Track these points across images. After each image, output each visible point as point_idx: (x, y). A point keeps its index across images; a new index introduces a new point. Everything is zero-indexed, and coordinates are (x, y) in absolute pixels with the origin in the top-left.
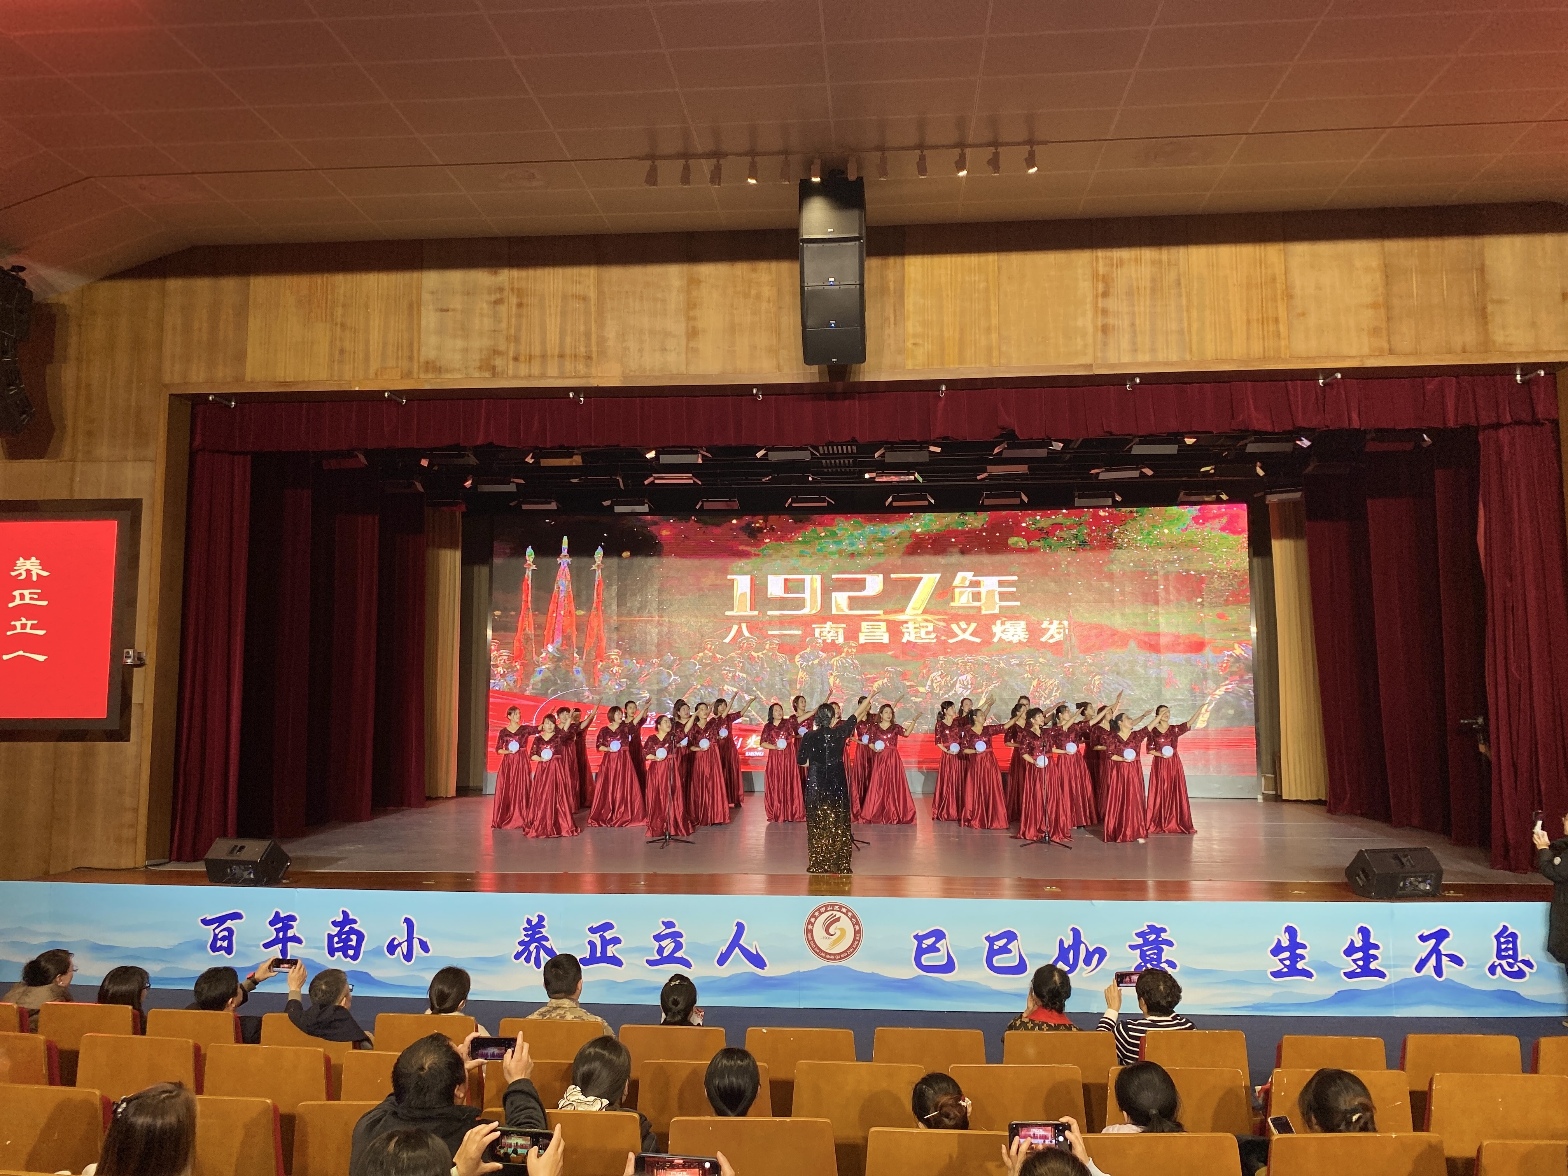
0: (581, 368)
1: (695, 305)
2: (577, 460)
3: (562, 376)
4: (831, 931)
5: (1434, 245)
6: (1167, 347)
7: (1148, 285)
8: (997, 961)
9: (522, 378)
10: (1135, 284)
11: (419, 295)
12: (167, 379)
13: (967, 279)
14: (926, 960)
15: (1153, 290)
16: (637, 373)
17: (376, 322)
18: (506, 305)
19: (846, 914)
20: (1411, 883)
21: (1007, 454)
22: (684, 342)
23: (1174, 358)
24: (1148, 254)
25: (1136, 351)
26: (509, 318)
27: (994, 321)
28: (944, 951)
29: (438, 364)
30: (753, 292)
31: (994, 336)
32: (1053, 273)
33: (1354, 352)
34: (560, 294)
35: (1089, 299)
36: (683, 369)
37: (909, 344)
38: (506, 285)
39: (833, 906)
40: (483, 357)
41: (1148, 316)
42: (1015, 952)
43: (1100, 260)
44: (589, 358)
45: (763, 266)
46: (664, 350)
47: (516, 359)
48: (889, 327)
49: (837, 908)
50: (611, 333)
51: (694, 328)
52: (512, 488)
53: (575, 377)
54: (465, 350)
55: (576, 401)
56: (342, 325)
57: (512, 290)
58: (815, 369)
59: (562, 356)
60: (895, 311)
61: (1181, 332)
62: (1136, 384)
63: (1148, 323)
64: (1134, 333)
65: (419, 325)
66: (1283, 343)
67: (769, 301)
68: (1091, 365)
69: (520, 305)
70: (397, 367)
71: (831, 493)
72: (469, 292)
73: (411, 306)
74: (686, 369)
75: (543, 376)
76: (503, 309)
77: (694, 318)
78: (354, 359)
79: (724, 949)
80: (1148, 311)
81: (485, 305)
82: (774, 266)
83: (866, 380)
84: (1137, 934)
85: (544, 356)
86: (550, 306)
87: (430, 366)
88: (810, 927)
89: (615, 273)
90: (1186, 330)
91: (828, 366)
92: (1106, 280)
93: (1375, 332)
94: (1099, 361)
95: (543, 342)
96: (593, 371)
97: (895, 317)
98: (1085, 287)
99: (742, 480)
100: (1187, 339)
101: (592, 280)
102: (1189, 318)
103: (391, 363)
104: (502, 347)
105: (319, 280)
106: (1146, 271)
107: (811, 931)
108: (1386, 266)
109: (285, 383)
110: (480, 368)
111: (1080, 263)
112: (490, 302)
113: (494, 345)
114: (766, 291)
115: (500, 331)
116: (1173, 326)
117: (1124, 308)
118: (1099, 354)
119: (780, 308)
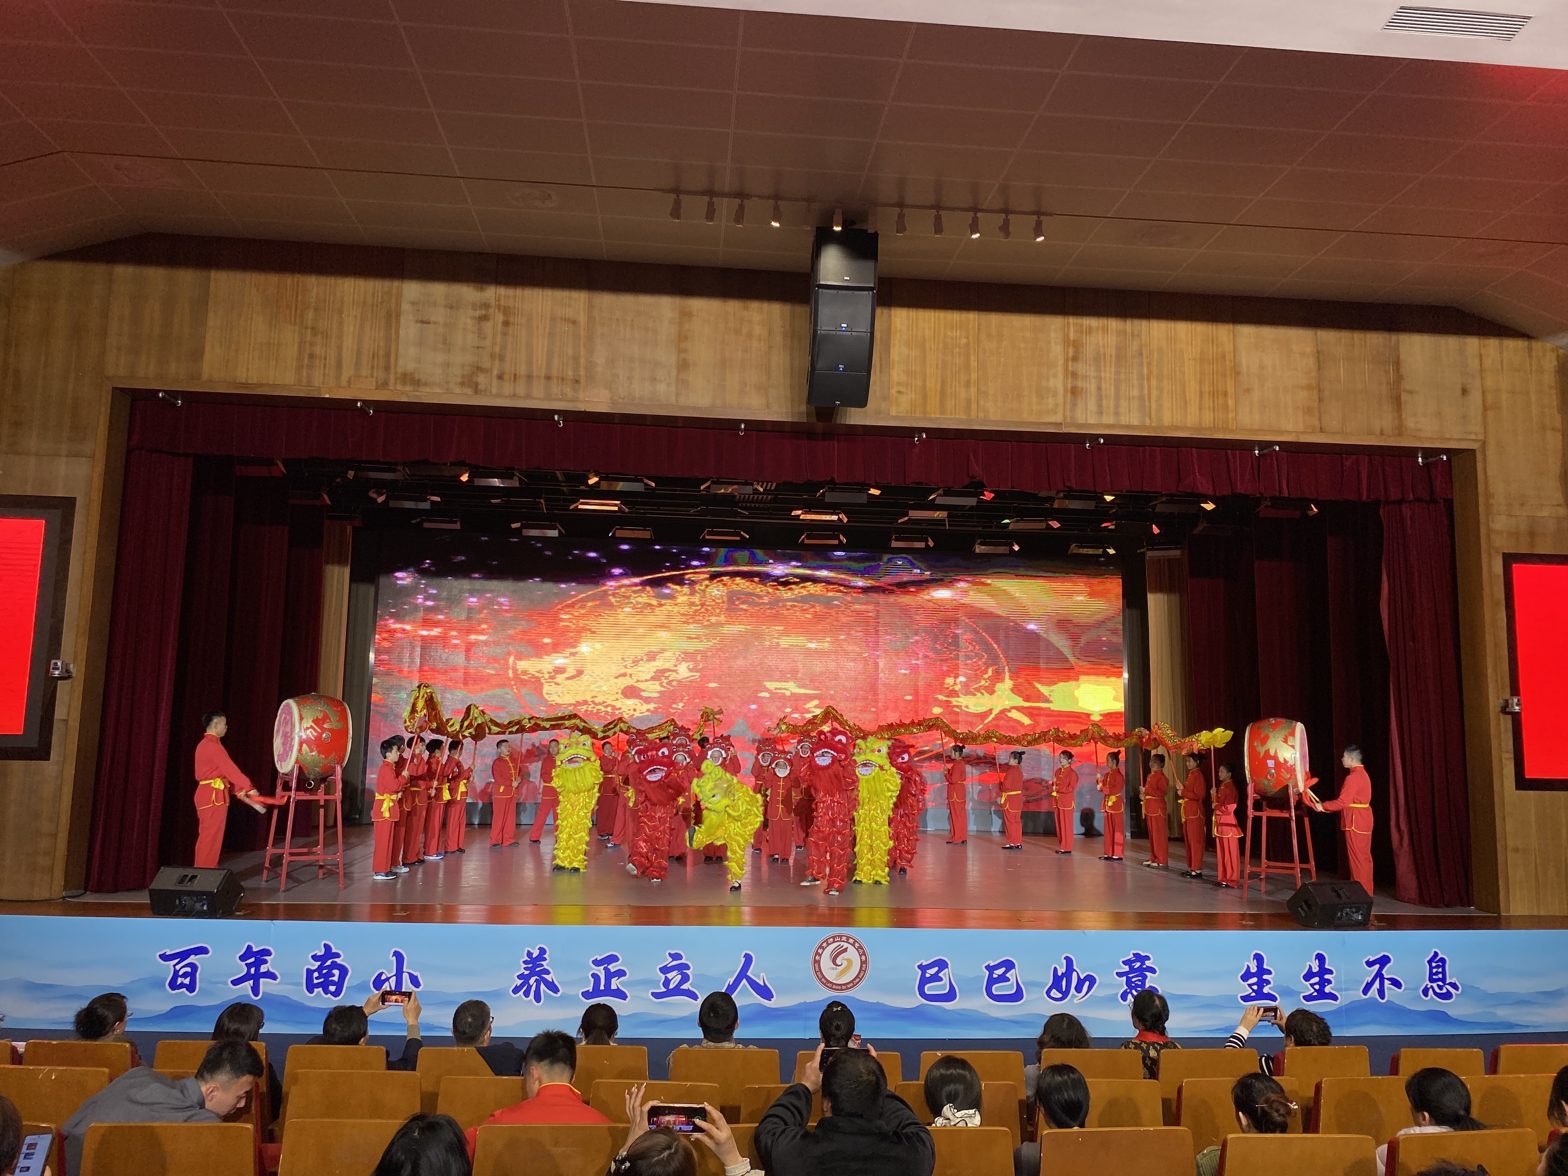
0: (568, 390)
1: (686, 338)
2: (514, 482)
3: (548, 398)
4: (838, 962)
5: (1359, 338)
6: (1129, 411)
7: (1114, 353)
8: (996, 989)
9: (506, 397)
10: (1102, 352)
11: (398, 304)
12: (110, 371)
13: (949, 333)
14: (929, 989)
15: (1118, 357)
16: (626, 400)
17: (350, 329)
18: (491, 321)
19: (853, 945)
20: (1347, 913)
21: (940, 500)
22: (674, 372)
23: (1136, 422)
24: (1114, 324)
25: (1101, 413)
26: (494, 335)
27: (974, 376)
28: (946, 981)
29: (417, 376)
30: (744, 330)
31: (973, 390)
32: (1028, 334)
33: (1290, 427)
34: (549, 316)
35: (1061, 362)
36: (673, 400)
37: (893, 392)
38: (493, 302)
39: (841, 936)
40: (466, 373)
41: (1113, 381)
42: (1013, 980)
43: (1071, 325)
44: (577, 381)
45: (754, 305)
46: (653, 380)
47: (500, 377)
48: (875, 374)
49: (844, 939)
50: (600, 358)
51: (684, 360)
52: (426, 506)
53: (561, 400)
54: (447, 365)
56: (313, 328)
57: (499, 307)
60: (881, 359)
61: (1141, 398)
62: (1099, 444)
63: (1113, 387)
64: (1100, 397)
65: (397, 334)
66: (1231, 415)
67: (760, 340)
68: (1060, 424)
69: (506, 324)
70: (372, 377)
71: (747, 527)
72: (453, 306)
73: (389, 315)
74: (677, 400)
75: (528, 396)
76: (487, 326)
78: (325, 365)
79: (731, 980)
80: (1113, 377)
81: (469, 321)
82: (766, 306)
83: (852, 423)
84: (1123, 962)
85: (529, 377)
86: (537, 327)
87: (407, 378)
88: (817, 958)
89: (606, 300)
90: (1146, 397)
91: (816, 407)
92: (1077, 345)
93: (1309, 411)
94: (1069, 420)
95: (530, 363)
96: (581, 396)
97: (881, 365)
98: (1057, 350)
100: (1147, 403)
101: (582, 304)
102: (1149, 387)
103: (364, 372)
104: (486, 365)
105: (289, 280)
106: (1112, 340)
107: (819, 962)
108: (1318, 352)
109: (246, 385)
110: (462, 384)
111: (1053, 327)
112: (475, 318)
113: (478, 362)
114: (757, 330)
115: (484, 348)
116: (1135, 392)
117: (1092, 373)
118: (1068, 414)
119: (770, 347)
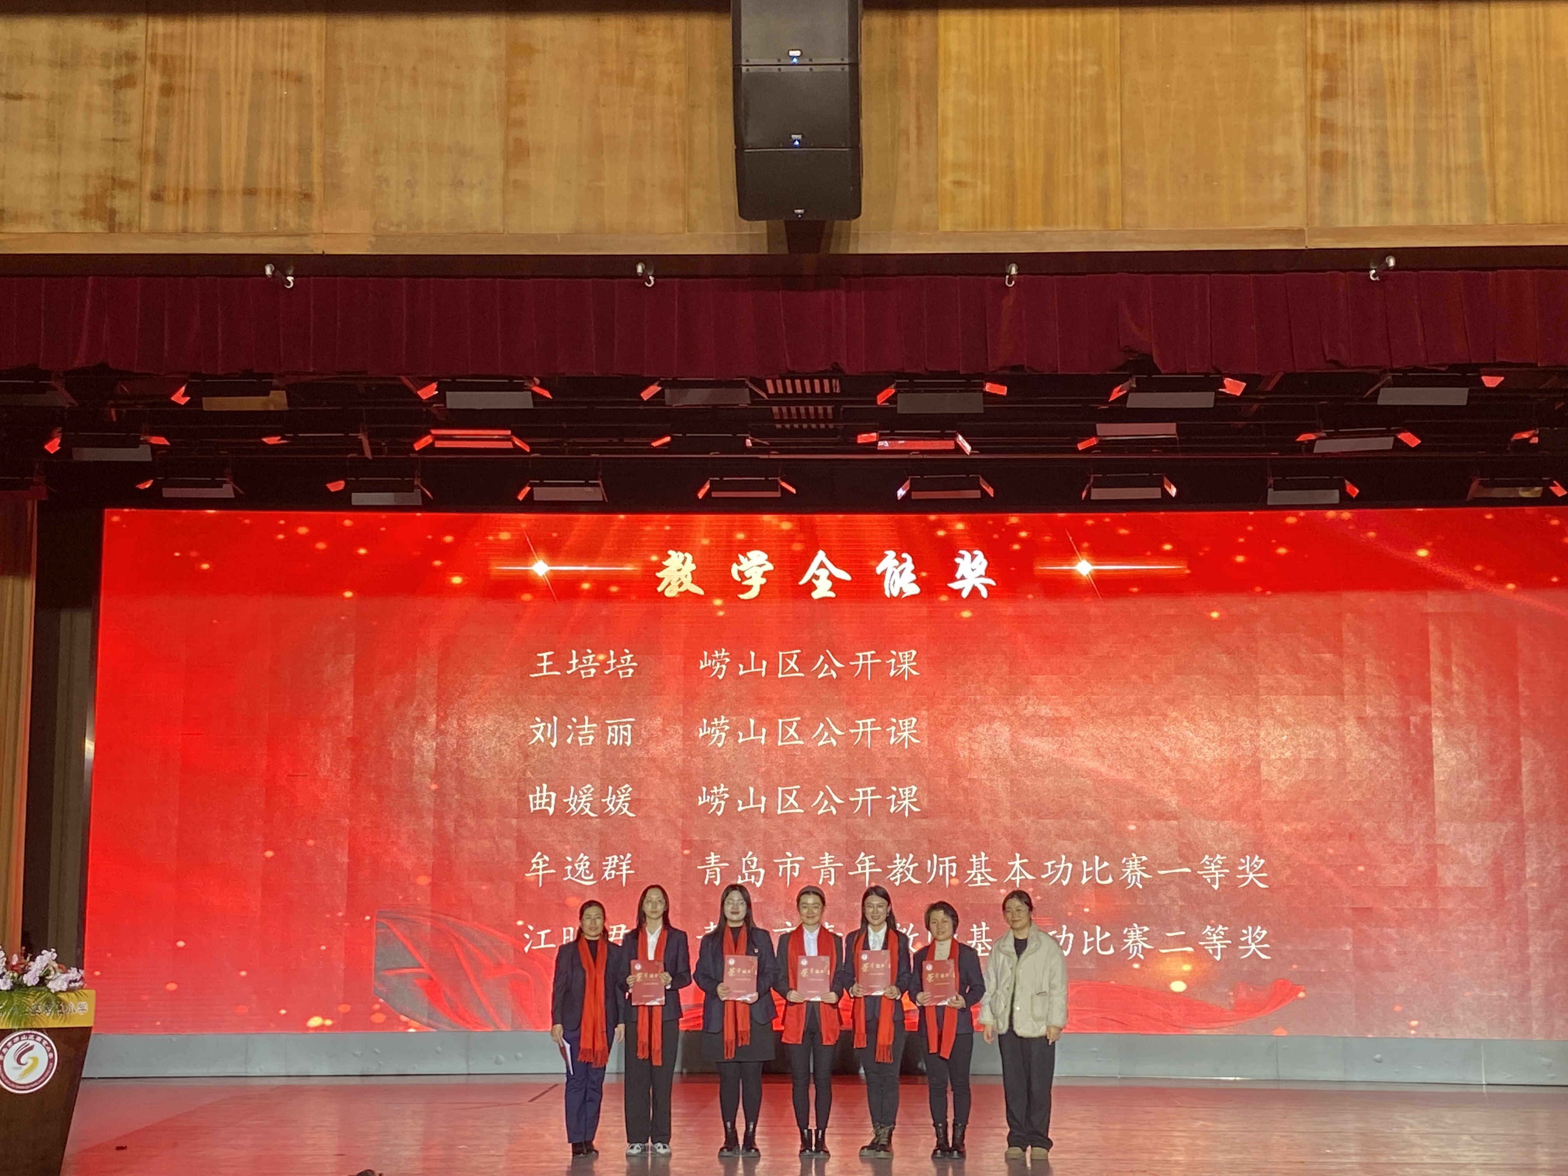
0: (291, 218)
1: (522, 98)
2: (277, 400)
3: (251, 233)
6: (1449, 198)
7: (1413, 76)
9: (169, 235)
10: (1387, 76)
13: (1060, 57)
15: (1422, 86)
16: (404, 228)
18: (139, 88)
21: (1137, 401)
22: (499, 169)
23: (1464, 219)
25: (1386, 204)
26: (145, 113)
27: (1114, 140)
30: (639, 74)
31: (1112, 171)
32: (1227, 48)
34: (250, 70)
35: (1299, 101)
36: (496, 222)
37: (946, 182)
38: (141, 49)
40: (91, 191)
41: (1412, 136)
43: (1320, 26)
44: (307, 196)
45: (658, 23)
46: (458, 184)
47: (157, 197)
48: (908, 148)
50: (351, 147)
51: (518, 141)
52: (142, 454)
53: (276, 234)
54: (55, 178)
55: (277, 281)
57: (153, 59)
58: (761, 227)
59: (250, 192)
60: (919, 117)
61: (1475, 169)
62: (1388, 269)
63: (1411, 151)
64: (1384, 170)
67: (670, 93)
68: (1301, 231)
69: (167, 90)
71: (791, 472)
72: (65, 63)
74: (504, 223)
75: (212, 231)
76: (132, 95)
77: (521, 123)
80: (1412, 126)
81: (97, 89)
82: (680, 23)
83: (861, 251)
85: (214, 193)
86: (229, 93)
89: (362, 31)
90: (1485, 166)
91: (787, 223)
92: (1333, 65)
94: (1317, 224)
95: (214, 164)
96: (315, 224)
97: (919, 129)
98: (1290, 78)
99: (611, 443)
100: (1487, 180)
101: (314, 42)
102: (1491, 144)
104: (131, 175)
106: (1409, 49)
110: (85, 214)
111: (1281, 29)
112: (108, 82)
113: (114, 169)
114: (665, 72)
115: (127, 141)
116: (1462, 157)
117: (1366, 121)
118: (1317, 210)
119: (692, 107)
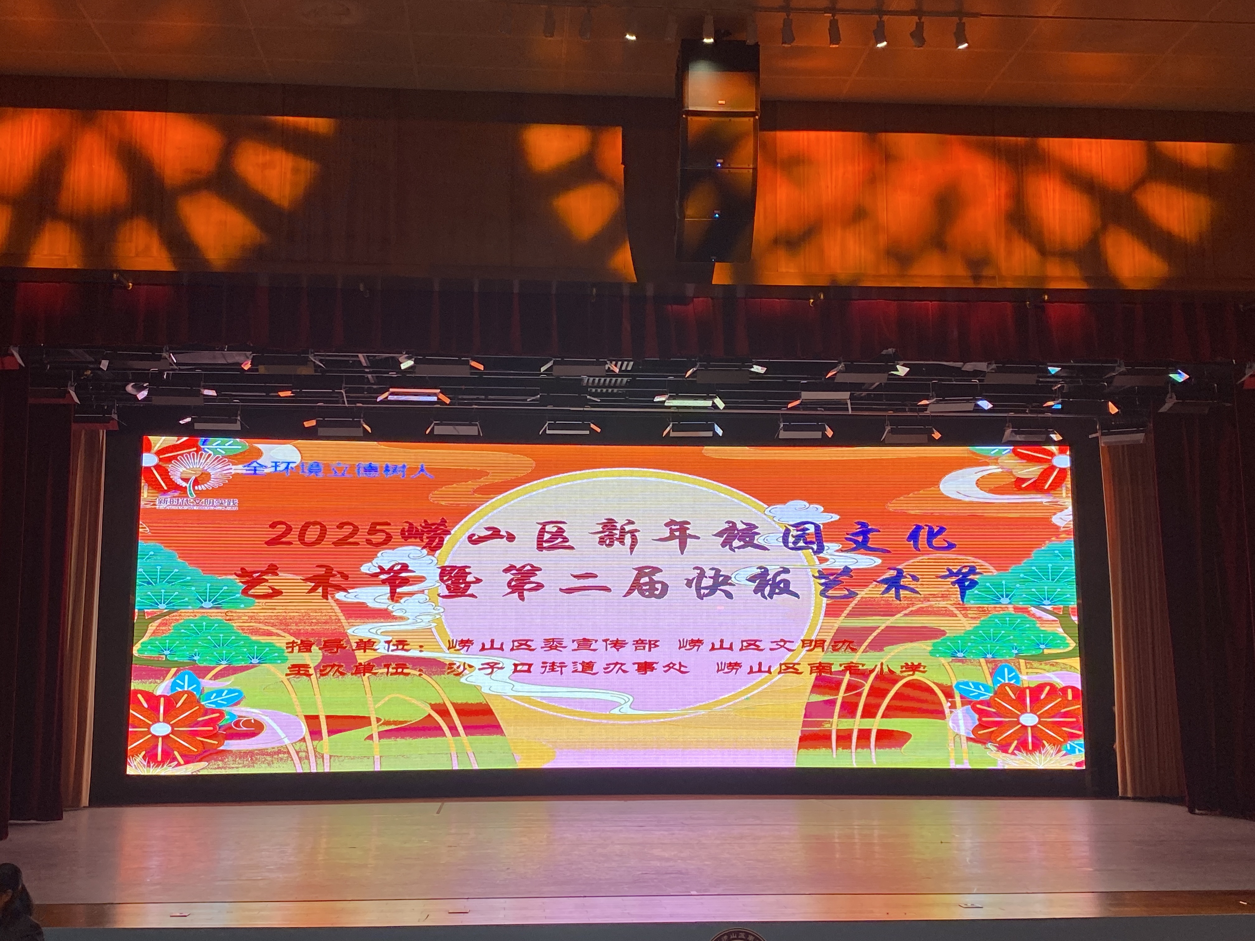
2: (310, 369)
3: (351, 262)
11: (161, 151)
13: (850, 168)
17: (102, 182)
27: (882, 220)
31: (882, 238)
53: (367, 264)
57: (287, 151)
63: (1057, 230)
65: (161, 187)
68: (993, 277)
71: (598, 418)
80: (1057, 216)
81: (250, 169)
85: (327, 236)
94: (1004, 273)
96: (392, 258)
110: (243, 248)
112: (257, 165)
118: (1003, 265)
